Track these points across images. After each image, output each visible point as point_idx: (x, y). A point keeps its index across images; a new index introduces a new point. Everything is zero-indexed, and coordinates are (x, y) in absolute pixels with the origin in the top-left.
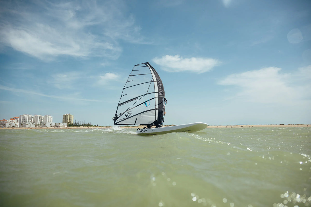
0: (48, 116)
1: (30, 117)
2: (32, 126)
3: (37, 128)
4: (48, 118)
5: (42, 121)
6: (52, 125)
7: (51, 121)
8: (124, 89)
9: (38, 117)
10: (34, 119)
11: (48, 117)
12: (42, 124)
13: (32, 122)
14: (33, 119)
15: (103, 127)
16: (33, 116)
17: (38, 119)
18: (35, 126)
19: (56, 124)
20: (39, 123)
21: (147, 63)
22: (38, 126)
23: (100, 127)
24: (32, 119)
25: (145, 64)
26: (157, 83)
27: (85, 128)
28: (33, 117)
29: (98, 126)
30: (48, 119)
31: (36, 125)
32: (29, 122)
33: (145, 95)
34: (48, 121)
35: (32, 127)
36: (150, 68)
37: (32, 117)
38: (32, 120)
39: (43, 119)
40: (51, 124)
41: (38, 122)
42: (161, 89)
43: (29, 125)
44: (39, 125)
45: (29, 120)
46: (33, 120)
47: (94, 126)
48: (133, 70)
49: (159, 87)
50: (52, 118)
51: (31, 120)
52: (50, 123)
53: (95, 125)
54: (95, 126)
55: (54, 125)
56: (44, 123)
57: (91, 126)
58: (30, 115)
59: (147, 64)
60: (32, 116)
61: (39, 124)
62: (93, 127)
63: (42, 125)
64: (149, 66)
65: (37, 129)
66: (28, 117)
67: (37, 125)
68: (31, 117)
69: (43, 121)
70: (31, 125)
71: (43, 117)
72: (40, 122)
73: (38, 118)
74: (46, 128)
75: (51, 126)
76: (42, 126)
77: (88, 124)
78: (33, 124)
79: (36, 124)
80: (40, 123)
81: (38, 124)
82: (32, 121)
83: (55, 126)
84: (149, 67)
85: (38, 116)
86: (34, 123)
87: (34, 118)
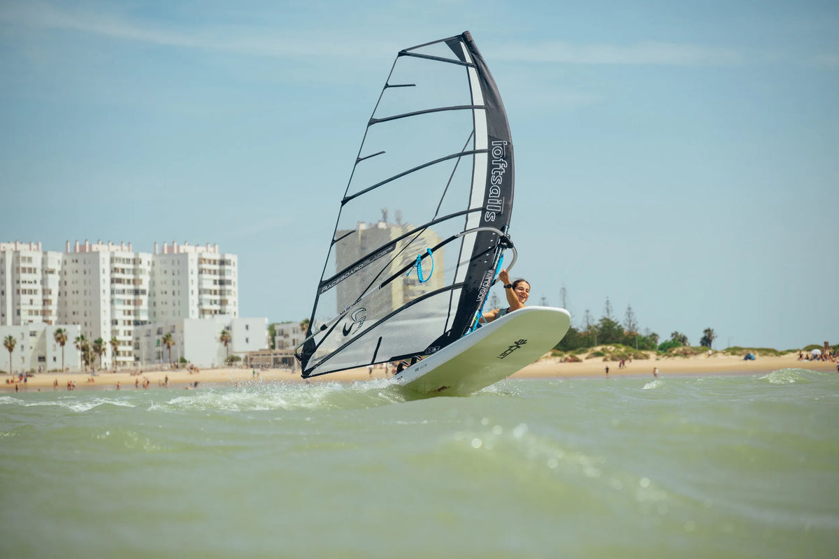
0: (193, 253)
1: (30, 270)
2: (50, 365)
3: (102, 378)
4: (193, 277)
5: (144, 306)
6: (239, 347)
7: (223, 302)
8: (344, 202)
9: (105, 266)
10: (70, 288)
11: (193, 266)
12: (143, 341)
13: (53, 318)
14: (54, 282)
15: (766, 352)
16: (55, 261)
17: (105, 285)
18: (79, 363)
19: (271, 328)
20: (115, 322)
21: (464, 37)
22: (107, 359)
23: (734, 351)
24: (46, 292)
25: (453, 43)
26: (490, 158)
27: (566, 376)
28: (58, 268)
29: (707, 341)
30: (194, 287)
31: (91, 351)
32: (25, 316)
33: (425, 227)
34: (194, 299)
35: (58, 365)
36: (473, 71)
37: (47, 272)
38: (46, 302)
39: (152, 283)
40: (225, 339)
41: (105, 318)
42: (499, 192)
43: (29, 354)
44: (114, 343)
45: (25, 298)
46: (54, 298)
47: (666, 349)
48: (387, 86)
49: (493, 178)
50: (232, 274)
51: (38, 298)
52: (220, 322)
53: (679, 340)
54: (676, 345)
55: (260, 341)
56: (164, 322)
57: (636, 344)
58: (24, 250)
59: (461, 43)
60: (44, 262)
61: (115, 332)
62: (653, 361)
63: (143, 352)
64: (469, 60)
65: (101, 386)
66: (16, 270)
67: (98, 347)
68: (37, 264)
69: (153, 304)
70: (42, 345)
71: (145, 266)
72: (120, 316)
73: (105, 277)
74: (182, 375)
75: (232, 360)
76: (149, 360)
77: (596, 321)
78: (60, 338)
79: (90, 341)
80: (121, 328)
81: (106, 338)
82: (53, 308)
83: (262, 353)
84: (468, 65)
85: (105, 252)
86: (73, 331)
87: (63, 273)
